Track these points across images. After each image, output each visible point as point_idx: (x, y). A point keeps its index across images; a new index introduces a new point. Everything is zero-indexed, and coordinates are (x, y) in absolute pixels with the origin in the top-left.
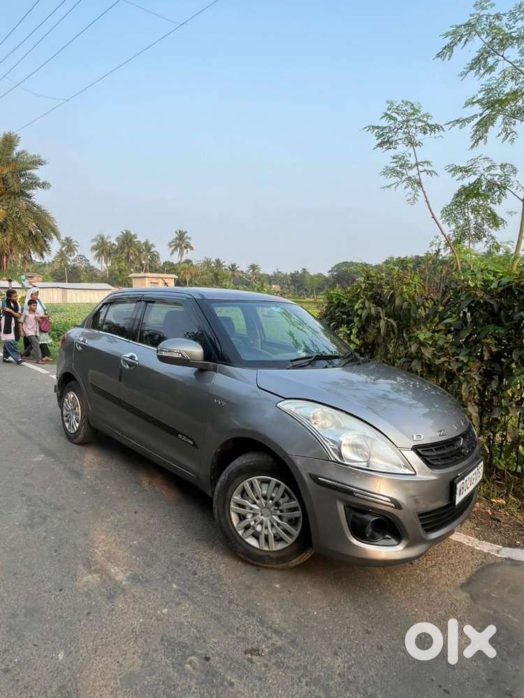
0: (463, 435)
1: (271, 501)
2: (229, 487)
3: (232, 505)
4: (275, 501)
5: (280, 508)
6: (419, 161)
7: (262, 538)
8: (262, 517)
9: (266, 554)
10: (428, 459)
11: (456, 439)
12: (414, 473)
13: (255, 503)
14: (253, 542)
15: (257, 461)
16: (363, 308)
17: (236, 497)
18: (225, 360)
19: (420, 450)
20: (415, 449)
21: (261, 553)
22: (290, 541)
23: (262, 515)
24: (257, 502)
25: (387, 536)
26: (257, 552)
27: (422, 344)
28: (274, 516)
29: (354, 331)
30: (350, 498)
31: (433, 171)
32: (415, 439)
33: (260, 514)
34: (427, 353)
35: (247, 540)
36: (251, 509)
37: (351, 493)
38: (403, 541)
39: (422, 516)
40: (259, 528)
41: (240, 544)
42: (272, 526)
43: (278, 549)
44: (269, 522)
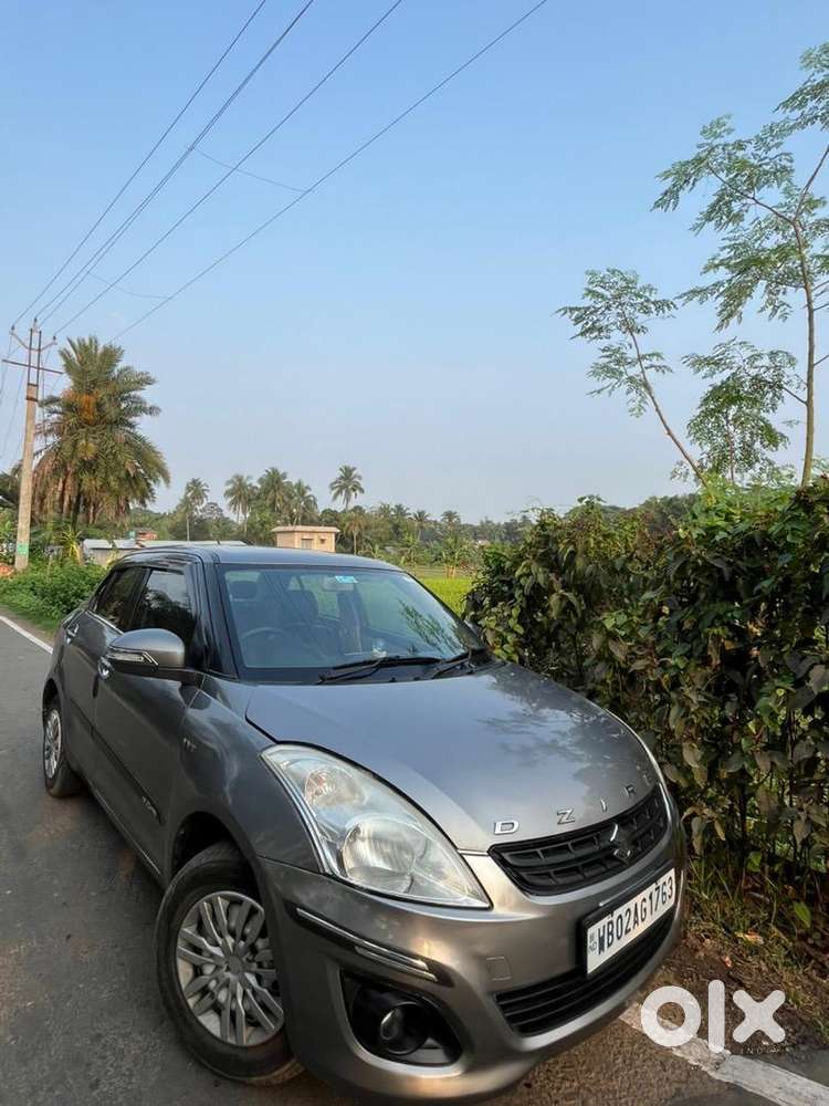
0: (622, 819)
1: (242, 943)
2: (176, 907)
3: (181, 946)
4: (249, 941)
5: (257, 958)
6: (642, 353)
7: (226, 1014)
8: (229, 975)
9: (233, 1052)
10: (524, 874)
11: (605, 826)
12: (487, 905)
13: (217, 945)
14: (211, 1023)
15: (220, 861)
16: (528, 575)
17: (188, 930)
19: (506, 856)
20: (497, 852)
21: (225, 1049)
22: (273, 1027)
23: (228, 969)
24: (220, 941)
25: (430, 1041)
26: (218, 1045)
27: (612, 636)
28: (248, 976)
29: (515, 612)
30: (347, 957)
31: (665, 367)
32: (498, 831)
33: (225, 968)
34: (619, 651)
35: (203, 1019)
36: (212, 955)
37: (350, 945)
38: (463, 1058)
39: (505, 998)
40: (222, 996)
41: (190, 1026)
42: (245, 993)
43: (252, 1042)
44: (239, 985)
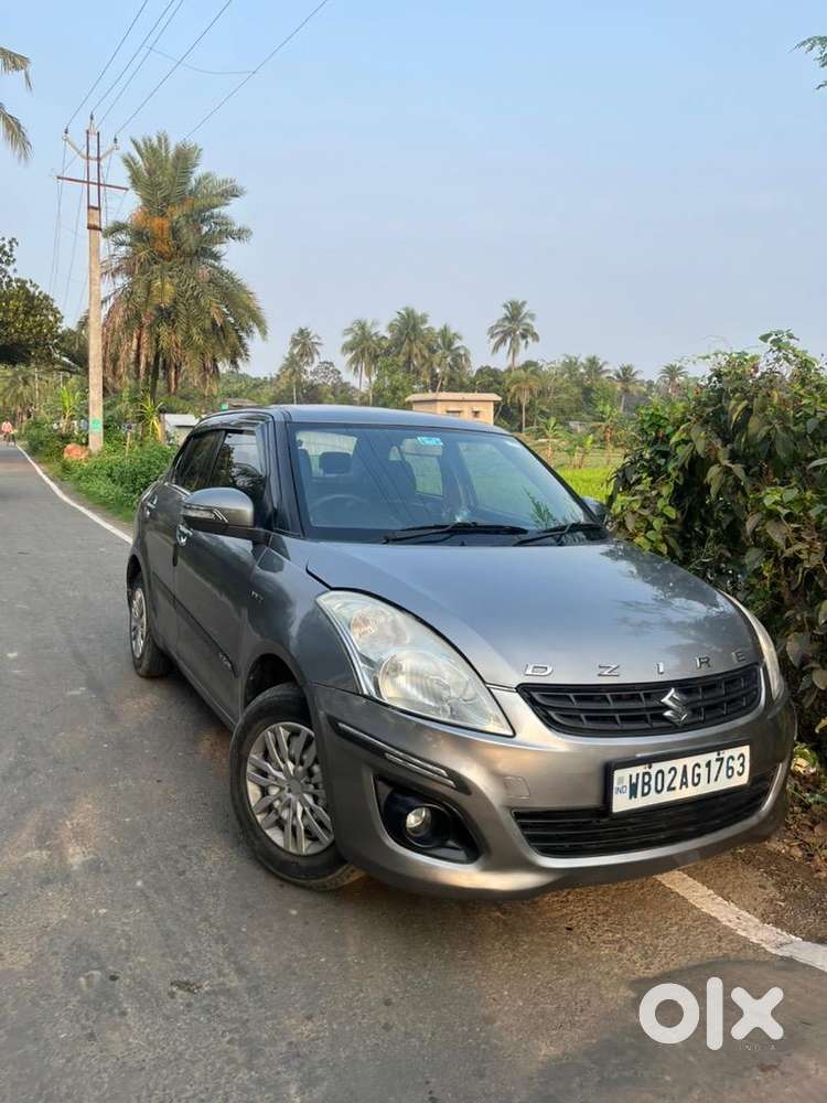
1: (300, 768)
2: (245, 737)
3: (250, 769)
4: (307, 765)
5: (313, 780)
7: (288, 828)
8: (290, 796)
9: (296, 860)
10: (552, 714)
12: (511, 733)
13: (280, 770)
14: (276, 836)
15: (282, 695)
17: (255, 756)
18: (284, 528)
19: (536, 695)
20: (525, 690)
21: (287, 857)
22: (326, 839)
23: (290, 791)
24: (282, 766)
26: (282, 854)
27: (772, 515)
28: (306, 796)
29: (666, 491)
30: (381, 764)
32: (529, 672)
33: (287, 788)
34: (777, 533)
35: (269, 833)
36: (276, 778)
39: (525, 817)
40: (285, 814)
41: (259, 838)
42: (304, 813)
43: (310, 852)
44: (298, 804)
